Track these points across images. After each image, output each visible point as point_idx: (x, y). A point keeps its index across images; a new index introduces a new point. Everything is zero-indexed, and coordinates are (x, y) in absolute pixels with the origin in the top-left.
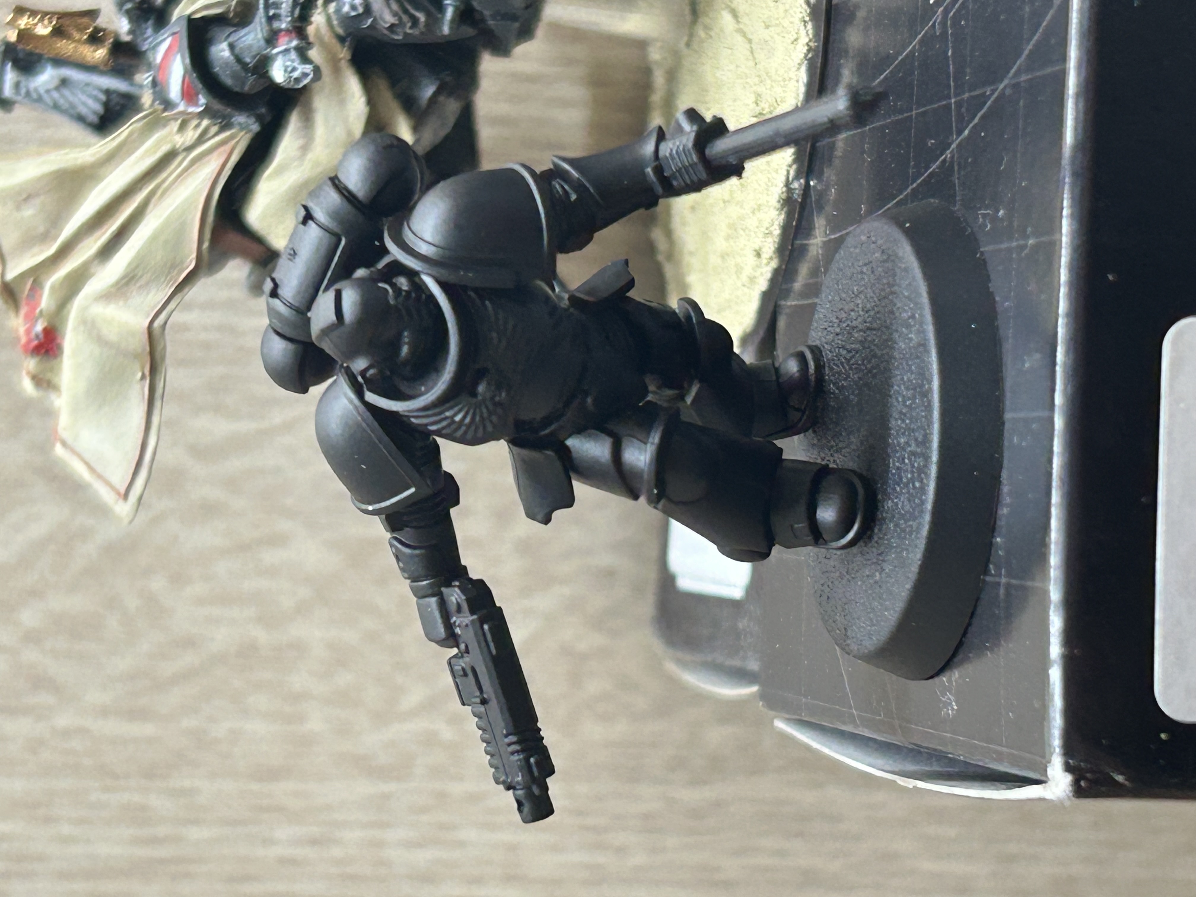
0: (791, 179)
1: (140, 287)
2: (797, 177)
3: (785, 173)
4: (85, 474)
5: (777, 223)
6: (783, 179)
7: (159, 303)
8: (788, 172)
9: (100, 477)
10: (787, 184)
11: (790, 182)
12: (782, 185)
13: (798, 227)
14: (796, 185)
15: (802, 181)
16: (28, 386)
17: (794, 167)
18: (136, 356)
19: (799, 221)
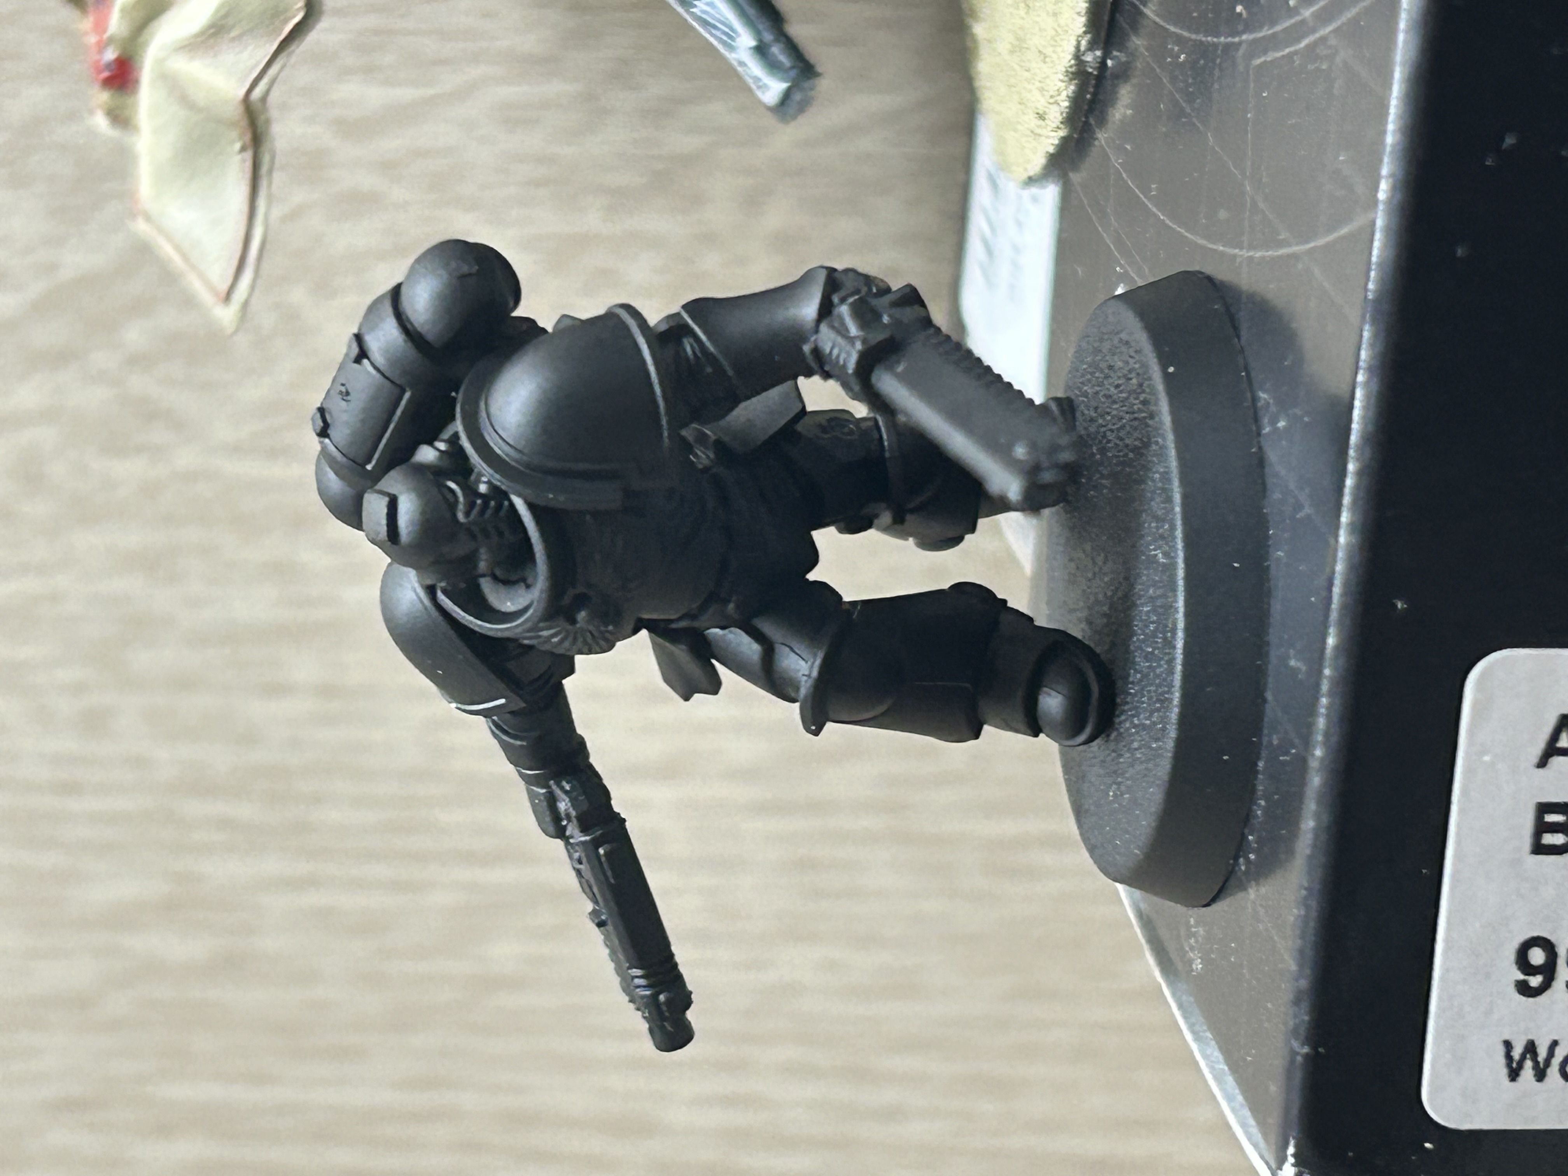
0: (1082, 48)
1: (233, 39)
2: (1091, 47)
3: (1074, 43)
4: (177, 259)
5: (1064, 94)
6: (1072, 49)
7: (256, 65)
8: (1079, 43)
9: (193, 267)
10: (1078, 56)
11: (1082, 53)
12: (1070, 57)
13: (1093, 102)
14: (1089, 58)
15: (1098, 53)
16: (100, 122)
17: (1089, 36)
18: (233, 125)
19: (1095, 94)
